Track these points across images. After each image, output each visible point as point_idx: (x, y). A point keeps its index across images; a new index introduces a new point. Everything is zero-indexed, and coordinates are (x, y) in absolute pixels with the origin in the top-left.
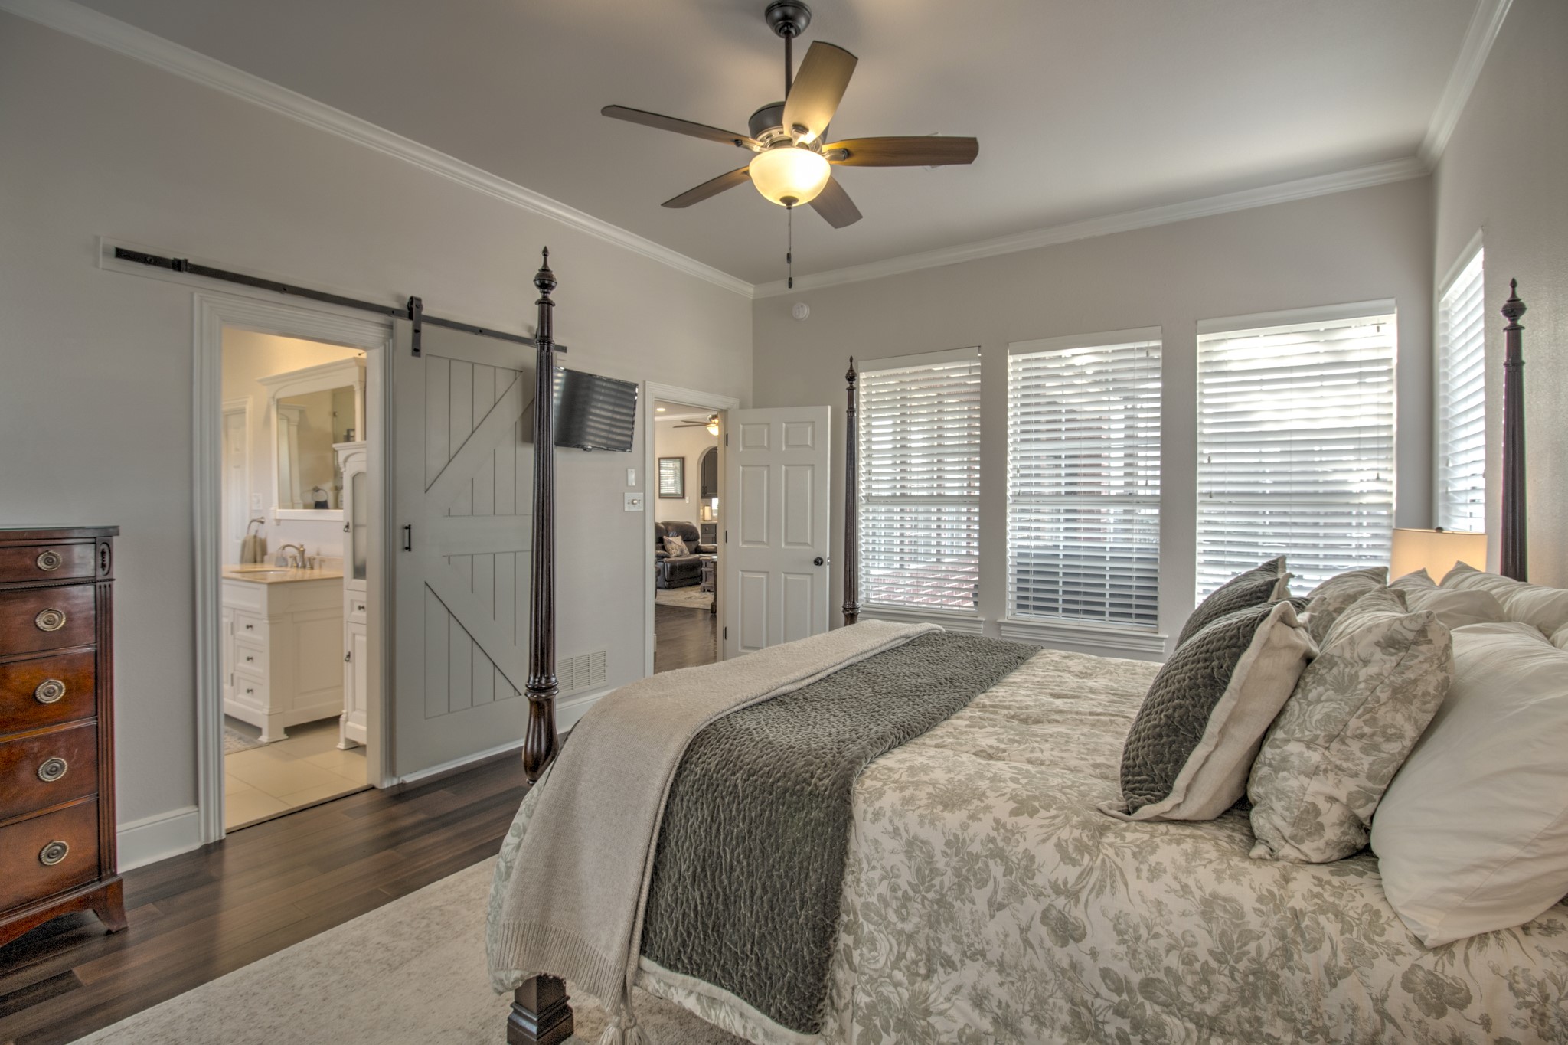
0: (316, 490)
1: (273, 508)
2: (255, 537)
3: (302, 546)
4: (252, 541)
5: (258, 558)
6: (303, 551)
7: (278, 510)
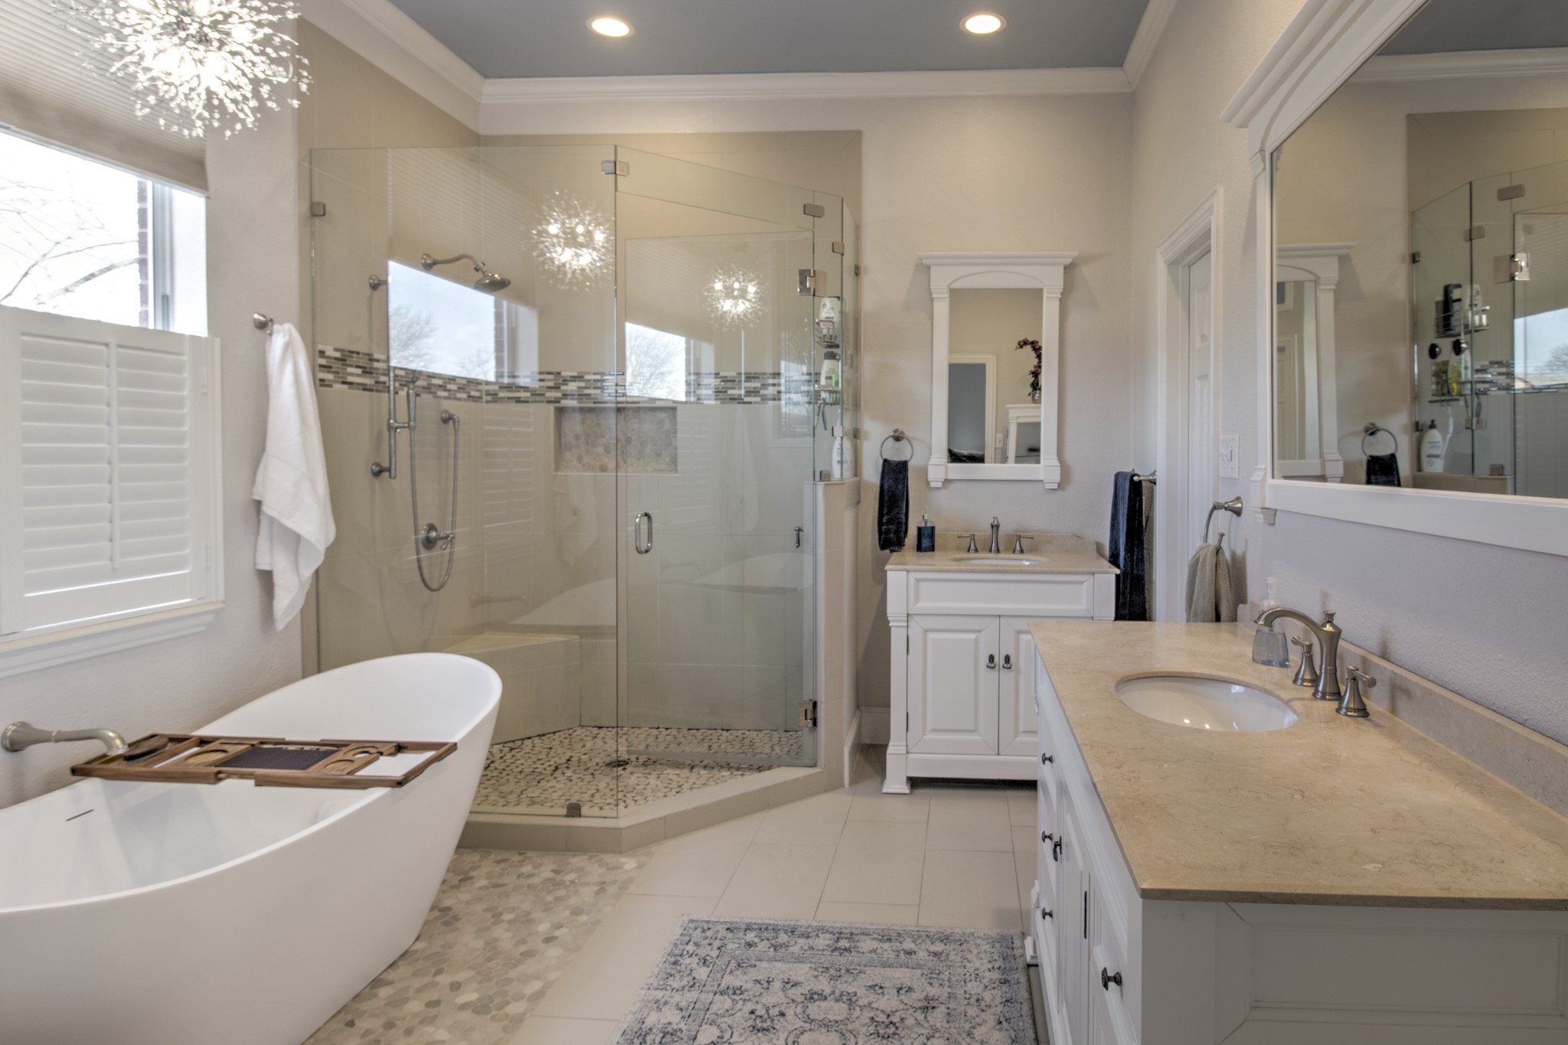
0: (1372, 431)
1: (1257, 476)
2: (1218, 551)
3: (1330, 618)
4: (1210, 561)
5: (1224, 611)
6: (1336, 636)
7: (1270, 481)
